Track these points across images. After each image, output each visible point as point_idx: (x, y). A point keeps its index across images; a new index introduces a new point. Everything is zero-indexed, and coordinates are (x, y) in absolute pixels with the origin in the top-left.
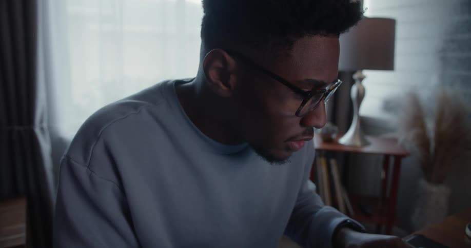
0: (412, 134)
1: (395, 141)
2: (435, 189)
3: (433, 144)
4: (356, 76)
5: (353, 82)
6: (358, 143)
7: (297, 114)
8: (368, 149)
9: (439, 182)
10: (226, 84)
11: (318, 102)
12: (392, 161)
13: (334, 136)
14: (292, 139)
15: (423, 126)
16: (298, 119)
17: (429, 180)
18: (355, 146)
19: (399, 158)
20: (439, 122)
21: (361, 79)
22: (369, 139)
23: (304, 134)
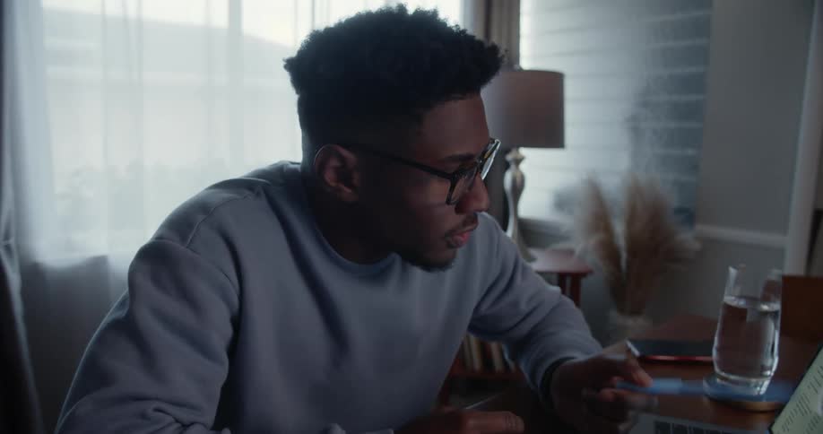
0: (593, 241)
1: (570, 252)
3: (624, 255)
4: (509, 157)
5: (507, 166)
7: (448, 202)
9: (635, 312)
10: (351, 186)
11: (472, 179)
12: (568, 281)
14: (452, 232)
16: (452, 207)
17: (622, 311)
19: (576, 277)
20: (631, 220)
21: (518, 161)
22: (534, 252)
23: (465, 224)
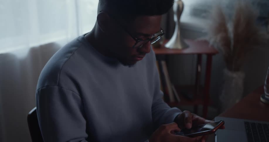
0: (219, 37)
1: (206, 42)
2: (235, 75)
3: (232, 42)
6: (179, 47)
8: (187, 51)
9: (237, 70)
13: (161, 43)
15: (226, 31)
18: (177, 49)
19: (210, 56)
20: (236, 26)
22: (187, 42)
